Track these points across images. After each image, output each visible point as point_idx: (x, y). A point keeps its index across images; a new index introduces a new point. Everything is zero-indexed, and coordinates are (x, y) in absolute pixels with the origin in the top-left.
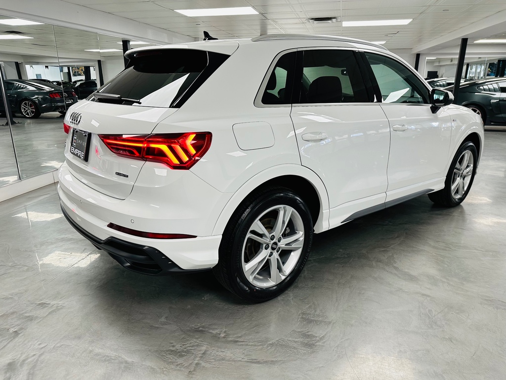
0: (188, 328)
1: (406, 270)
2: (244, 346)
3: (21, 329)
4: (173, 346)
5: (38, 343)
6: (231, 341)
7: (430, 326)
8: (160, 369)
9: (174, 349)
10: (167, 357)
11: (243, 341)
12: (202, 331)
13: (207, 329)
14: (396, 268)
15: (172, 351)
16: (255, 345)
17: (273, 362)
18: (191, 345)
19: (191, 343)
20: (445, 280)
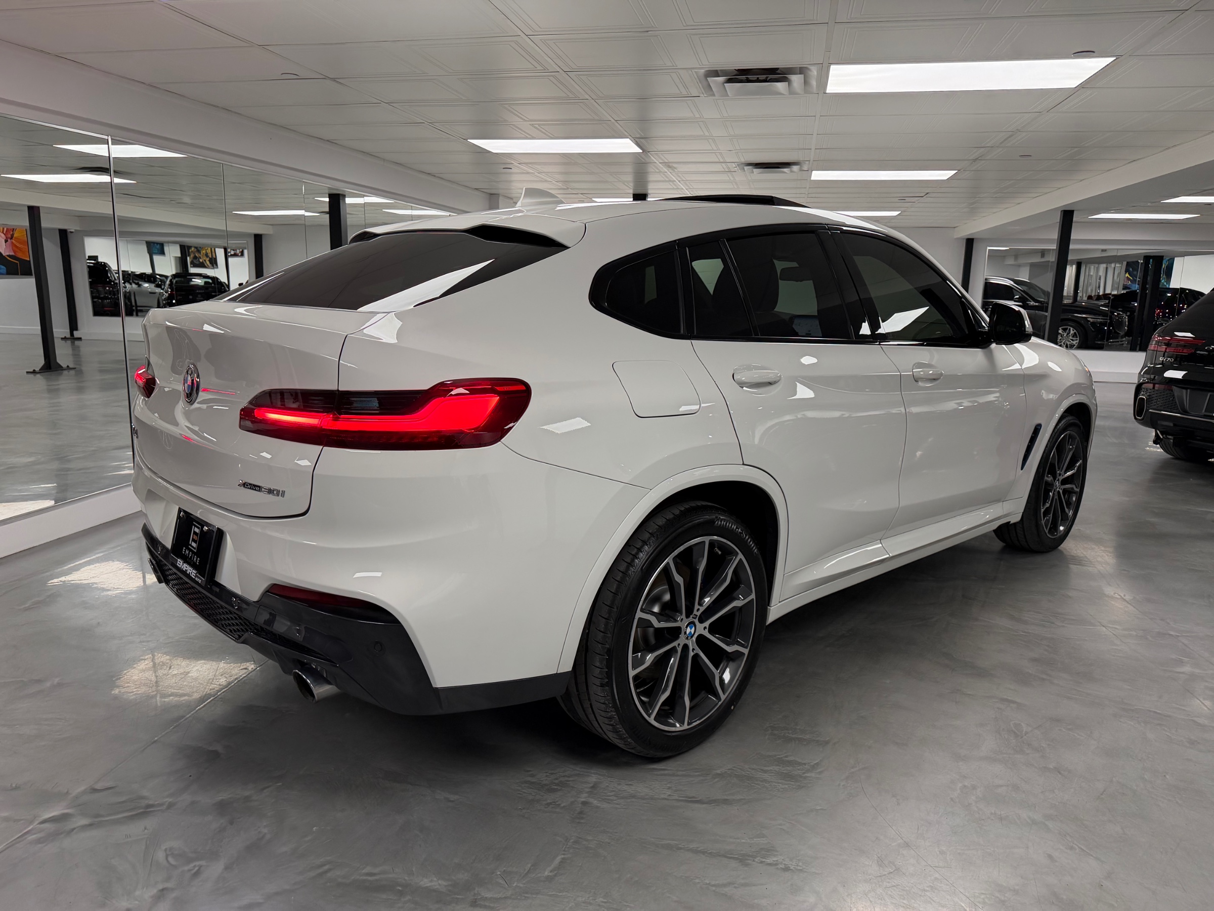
1: (967, 659)
4: (533, 776)
7: (1018, 749)
10: (525, 793)
14: (948, 656)
15: (533, 783)
16: (689, 776)
18: (566, 774)
19: (564, 771)
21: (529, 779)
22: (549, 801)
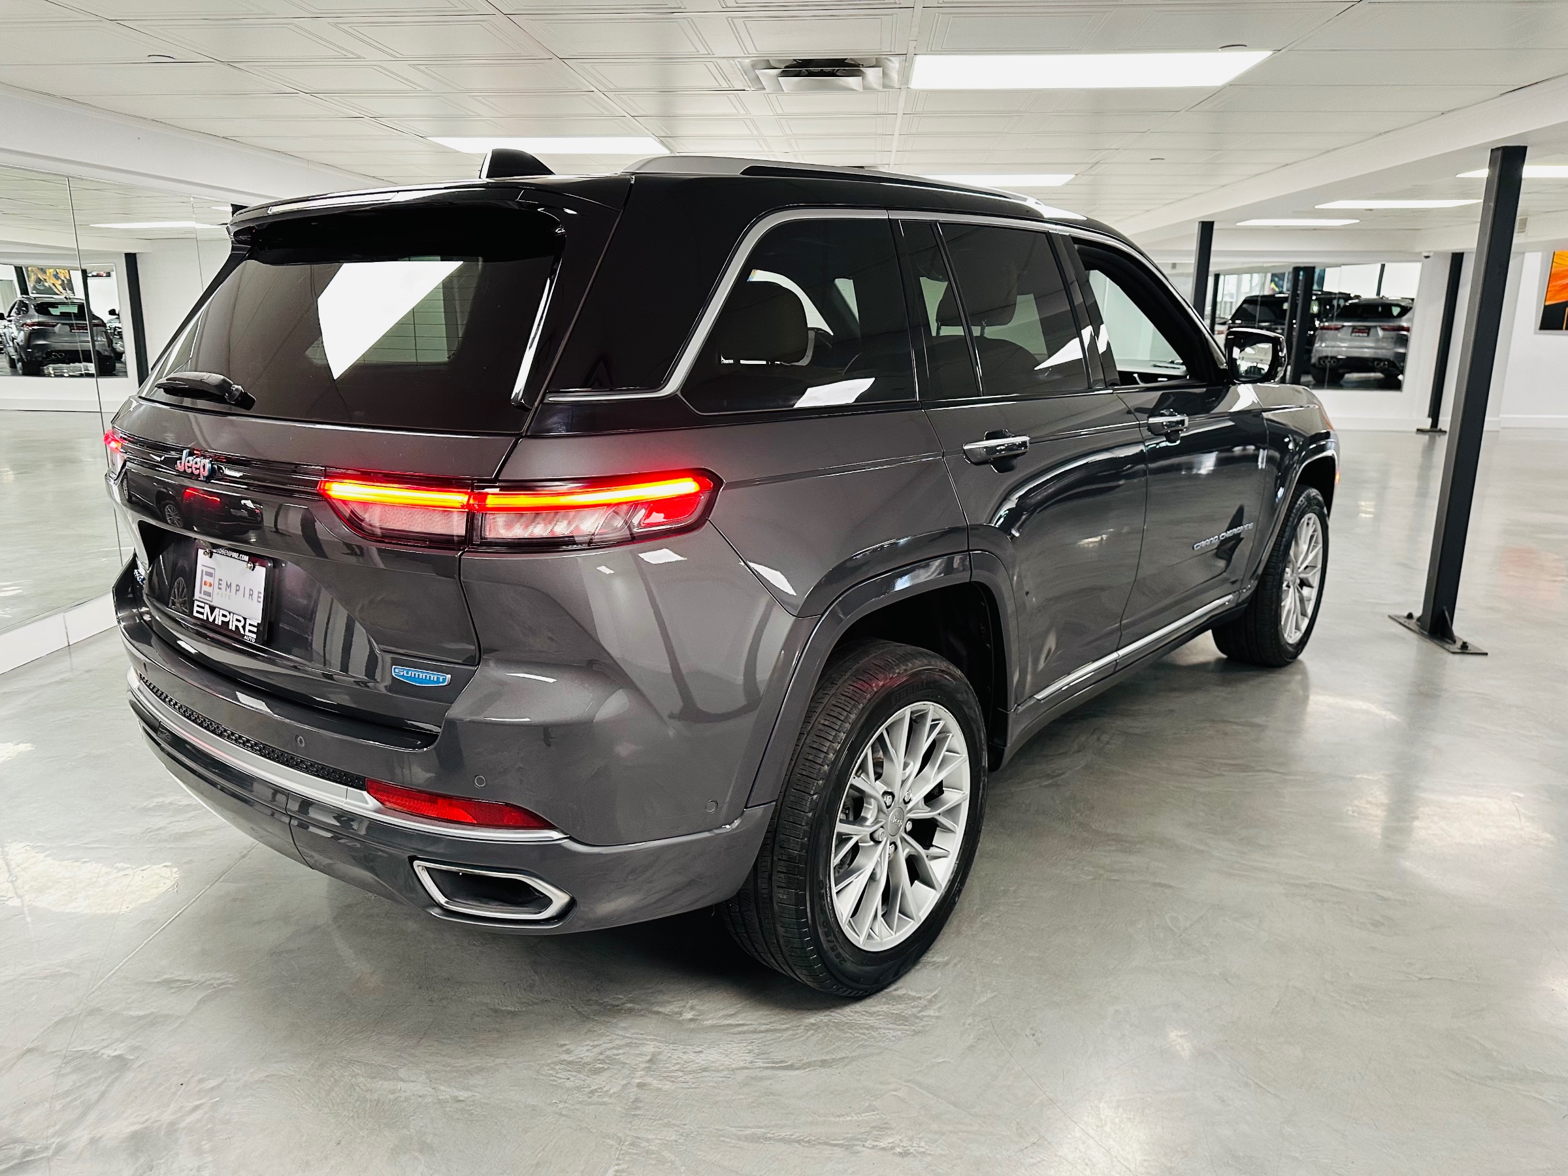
0: (596, 1008)
1: (1109, 830)
2: (747, 1035)
3: (134, 1049)
4: (568, 1052)
5: (196, 1078)
6: (713, 1026)
8: (551, 1104)
9: (571, 1057)
10: (561, 1078)
11: (743, 1025)
12: (632, 1012)
13: (645, 1006)
14: (1085, 827)
15: (570, 1063)
16: (775, 1030)
17: (824, 1064)
18: (614, 1044)
19: (612, 1041)
20: (1202, 848)
21: (565, 1057)
22: (593, 1088)
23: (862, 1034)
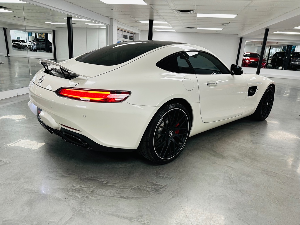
0: (85, 178)
2: (117, 189)
6: (110, 185)
7: (229, 183)
8: (64, 198)
9: (74, 188)
11: (117, 186)
12: (93, 180)
13: (96, 179)
14: (214, 152)
17: (132, 198)
18: (85, 187)
19: (85, 186)
22: (75, 196)
23: (145, 192)
